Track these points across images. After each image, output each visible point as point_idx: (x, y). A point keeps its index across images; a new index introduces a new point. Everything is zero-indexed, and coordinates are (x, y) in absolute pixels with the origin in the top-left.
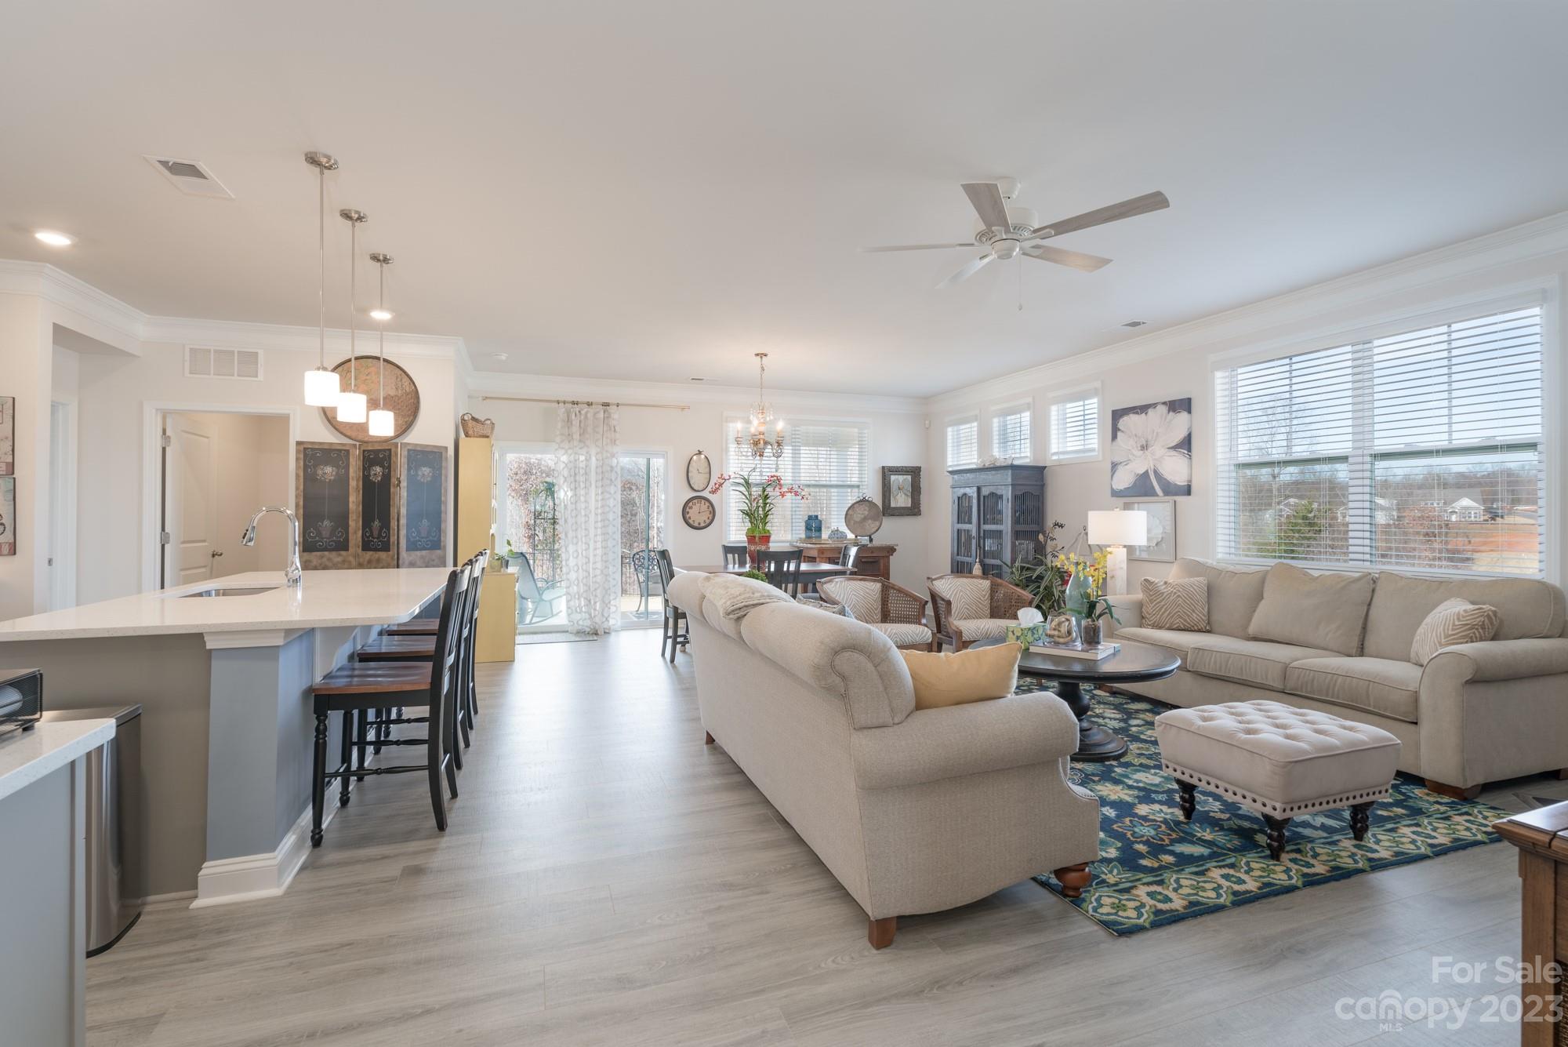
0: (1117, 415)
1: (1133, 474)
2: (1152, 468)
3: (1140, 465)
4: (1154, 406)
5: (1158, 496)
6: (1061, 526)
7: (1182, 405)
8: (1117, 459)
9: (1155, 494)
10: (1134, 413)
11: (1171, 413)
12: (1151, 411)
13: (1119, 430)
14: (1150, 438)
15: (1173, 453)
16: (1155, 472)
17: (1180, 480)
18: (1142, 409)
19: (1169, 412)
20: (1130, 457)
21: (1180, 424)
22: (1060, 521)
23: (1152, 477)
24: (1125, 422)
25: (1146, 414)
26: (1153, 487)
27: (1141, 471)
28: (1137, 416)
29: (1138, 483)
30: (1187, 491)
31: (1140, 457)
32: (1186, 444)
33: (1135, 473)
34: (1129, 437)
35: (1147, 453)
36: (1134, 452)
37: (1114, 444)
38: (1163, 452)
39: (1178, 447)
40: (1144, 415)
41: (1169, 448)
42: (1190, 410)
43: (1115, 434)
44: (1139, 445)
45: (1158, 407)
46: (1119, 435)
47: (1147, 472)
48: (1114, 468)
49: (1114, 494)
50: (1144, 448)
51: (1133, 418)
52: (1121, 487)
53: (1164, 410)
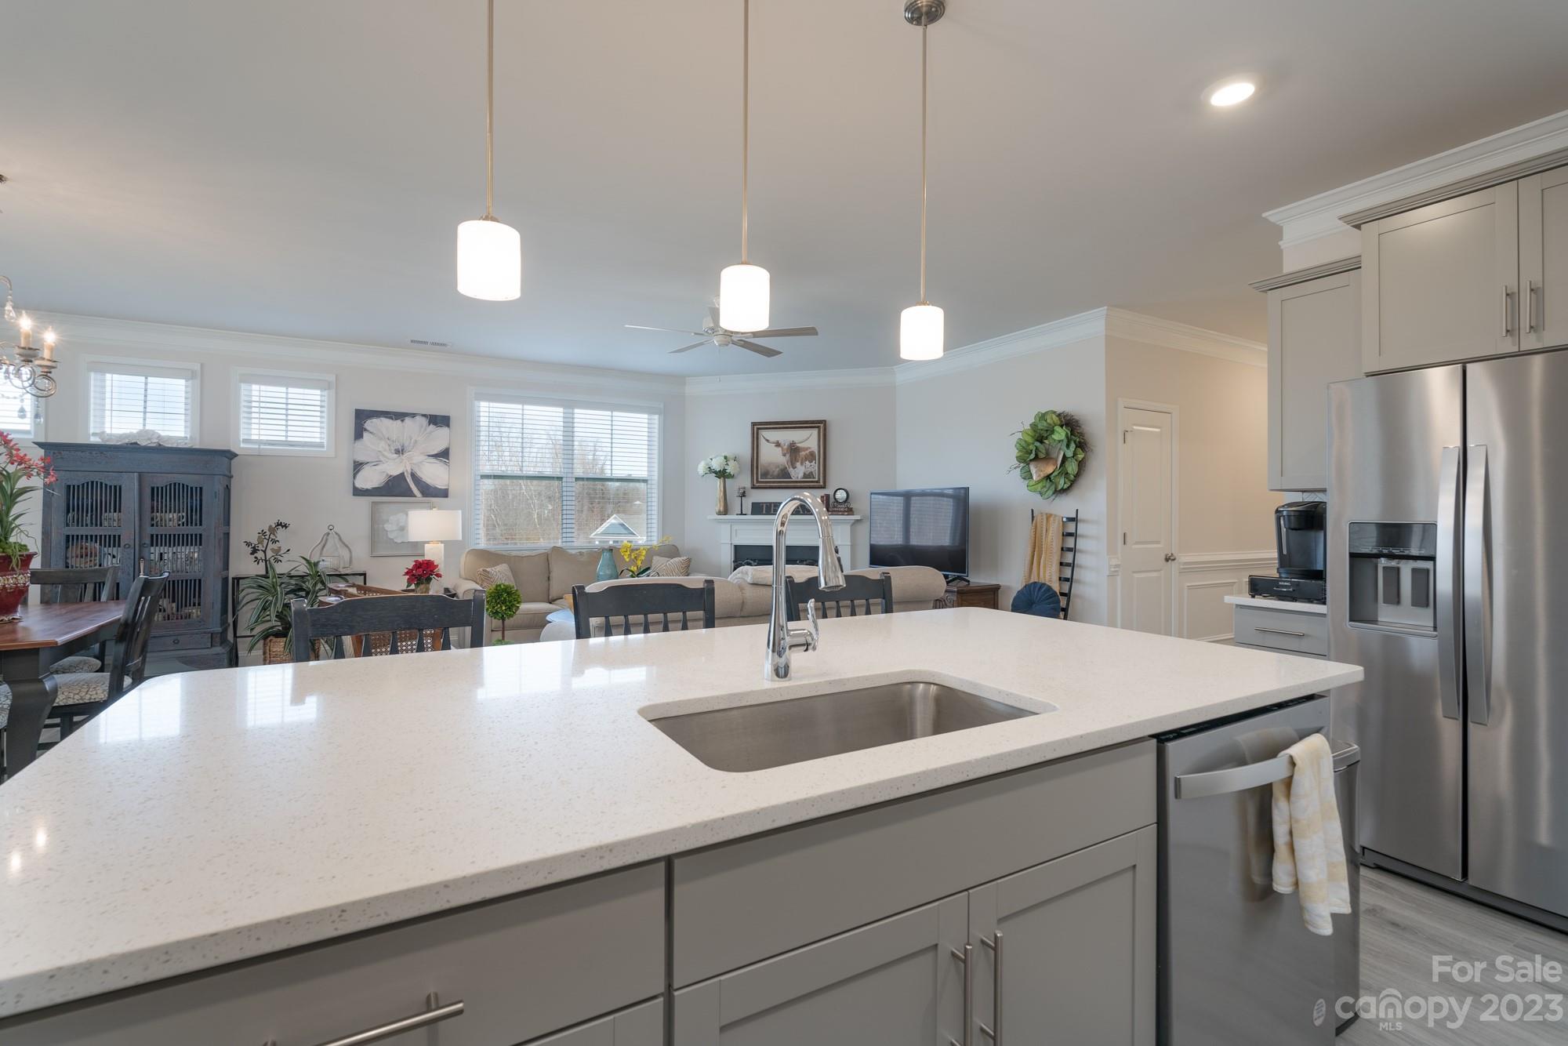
0: (362, 417)
1: (385, 475)
2: (409, 471)
3: (395, 468)
4: (413, 415)
5: (415, 496)
6: (285, 526)
7: (439, 421)
8: (360, 458)
9: (412, 495)
10: (385, 417)
11: (431, 426)
12: (408, 420)
13: (366, 430)
14: (406, 445)
15: (433, 460)
16: (413, 475)
17: (440, 484)
18: (400, 416)
19: (429, 424)
20: (381, 458)
21: (440, 438)
22: (283, 521)
23: (409, 480)
24: (369, 424)
25: (402, 421)
26: (410, 489)
27: (395, 472)
28: (391, 421)
29: (390, 483)
30: (444, 494)
31: (395, 459)
32: (444, 455)
33: (387, 475)
34: (381, 439)
35: (403, 457)
36: (386, 453)
37: (359, 443)
38: (423, 458)
39: (436, 456)
40: (399, 421)
41: (429, 456)
42: (448, 425)
43: (359, 433)
44: (393, 449)
45: (417, 418)
46: (365, 434)
47: (403, 474)
48: (358, 466)
49: (358, 492)
50: (400, 452)
51: (385, 422)
52: (369, 486)
53: (425, 421)
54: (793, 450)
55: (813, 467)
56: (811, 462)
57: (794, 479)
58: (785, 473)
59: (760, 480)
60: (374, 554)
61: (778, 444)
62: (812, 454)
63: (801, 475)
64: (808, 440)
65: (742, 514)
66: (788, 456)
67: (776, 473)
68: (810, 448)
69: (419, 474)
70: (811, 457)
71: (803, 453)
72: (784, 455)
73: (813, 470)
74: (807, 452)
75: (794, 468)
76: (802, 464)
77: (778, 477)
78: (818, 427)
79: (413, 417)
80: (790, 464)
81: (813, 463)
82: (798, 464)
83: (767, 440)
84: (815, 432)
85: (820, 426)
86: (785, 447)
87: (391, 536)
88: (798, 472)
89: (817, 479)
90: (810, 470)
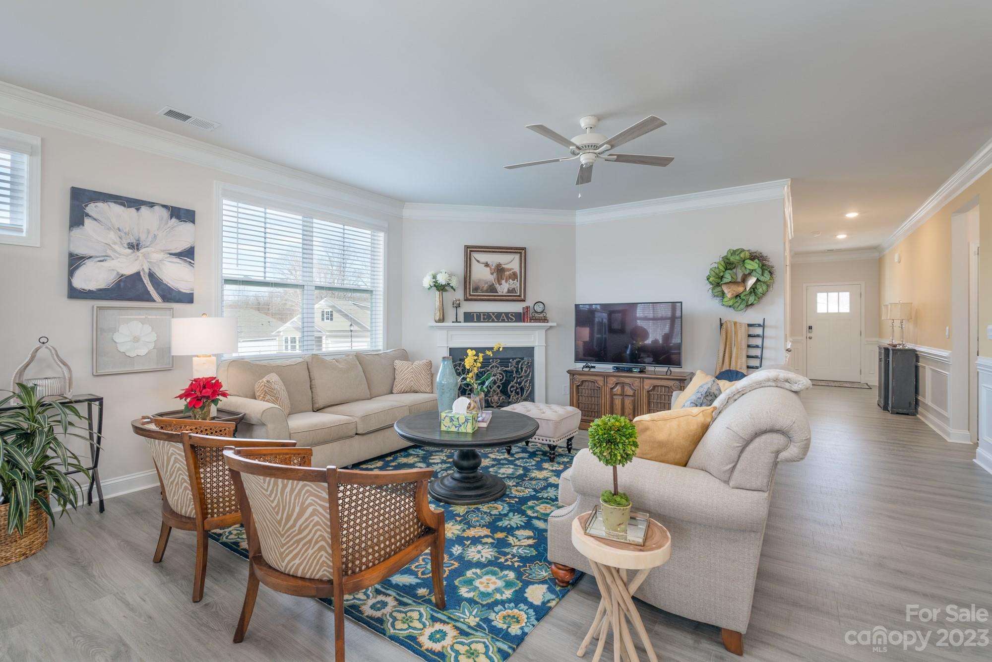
0: (82, 198)
1: (115, 273)
2: (147, 271)
3: (127, 265)
4: (151, 205)
5: (154, 301)
7: (182, 215)
8: (80, 250)
9: (150, 299)
10: (115, 202)
11: (174, 220)
12: (144, 210)
13: (87, 215)
14: (143, 238)
15: (175, 259)
16: (151, 275)
17: (184, 288)
18: (135, 204)
19: (171, 218)
20: (110, 252)
21: (185, 234)
23: (146, 281)
24: (92, 208)
25: (138, 209)
26: (148, 293)
27: (129, 271)
28: (122, 208)
29: (122, 284)
30: (188, 298)
31: (127, 256)
32: (188, 254)
33: (118, 273)
34: (109, 229)
35: (139, 254)
36: (116, 247)
37: (77, 232)
38: (161, 256)
39: (179, 255)
40: (133, 210)
41: (171, 254)
42: (193, 222)
43: (77, 219)
44: (125, 242)
45: (156, 208)
46: (87, 221)
47: (138, 274)
48: (75, 262)
49: (74, 294)
50: (135, 246)
51: (115, 209)
52: (92, 286)
53: (165, 213)
54: (500, 271)
55: (515, 284)
56: (514, 280)
57: (500, 294)
58: (492, 289)
59: (472, 294)
60: (100, 372)
61: (487, 265)
62: (515, 274)
63: (506, 290)
64: (512, 262)
65: (457, 321)
66: (495, 274)
67: (485, 288)
68: (513, 269)
69: (159, 274)
70: (514, 276)
71: (507, 273)
72: (492, 274)
73: (515, 287)
74: (511, 272)
75: (500, 284)
76: (506, 282)
77: (487, 291)
78: (520, 253)
79: (152, 207)
80: (496, 281)
81: (515, 281)
82: (503, 282)
83: (478, 261)
84: (517, 256)
85: (520, 251)
86: (493, 267)
87: (122, 349)
88: (503, 288)
89: (518, 294)
90: (513, 286)
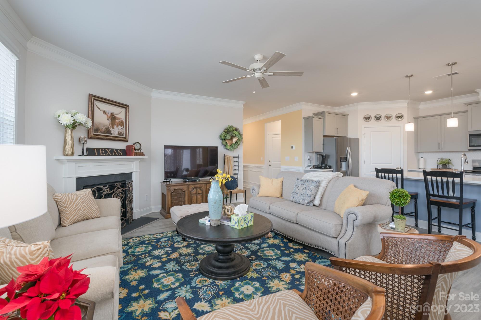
54: (113, 118)
55: (121, 129)
56: (121, 126)
57: (113, 135)
58: (108, 131)
59: (94, 133)
61: (105, 113)
62: (122, 122)
63: (117, 133)
64: (120, 113)
65: (83, 155)
66: (110, 120)
67: (103, 130)
68: (121, 119)
70: (121, 124)
71: (118, 121)
72: (108, 120)
73: (122, 131)
74: (120, 120)
75: (113, 128)
76: (117, 127)
77: (104, 132)
78: (126, 108)
80: (111, 125)
81: (122, 127)
82: (115, 127)
83: (99, 108)
84: (124, 110)
85: (125, 106)
86: (109, 115)
88: (115, 131)
89: (124, 136)
90: (121, 131)
